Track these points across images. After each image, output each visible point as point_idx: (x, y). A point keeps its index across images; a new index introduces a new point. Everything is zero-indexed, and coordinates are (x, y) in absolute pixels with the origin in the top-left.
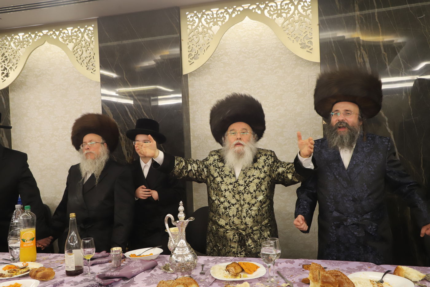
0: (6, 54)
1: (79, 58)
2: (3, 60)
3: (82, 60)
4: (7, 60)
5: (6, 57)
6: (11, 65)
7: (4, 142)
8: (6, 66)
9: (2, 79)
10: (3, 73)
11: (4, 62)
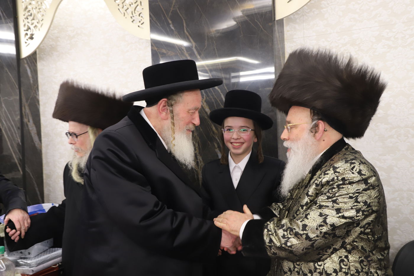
0: (30, 7)
1: (121, 6)
2: (25, 17)
3: (125, 8)
4: (31, 15)
5: (29, 11)
6: (35, 22)
7: (30, 129)
8: (30, 25)
9: (26, 43)
10: (27, 34)
11: (27, 19)
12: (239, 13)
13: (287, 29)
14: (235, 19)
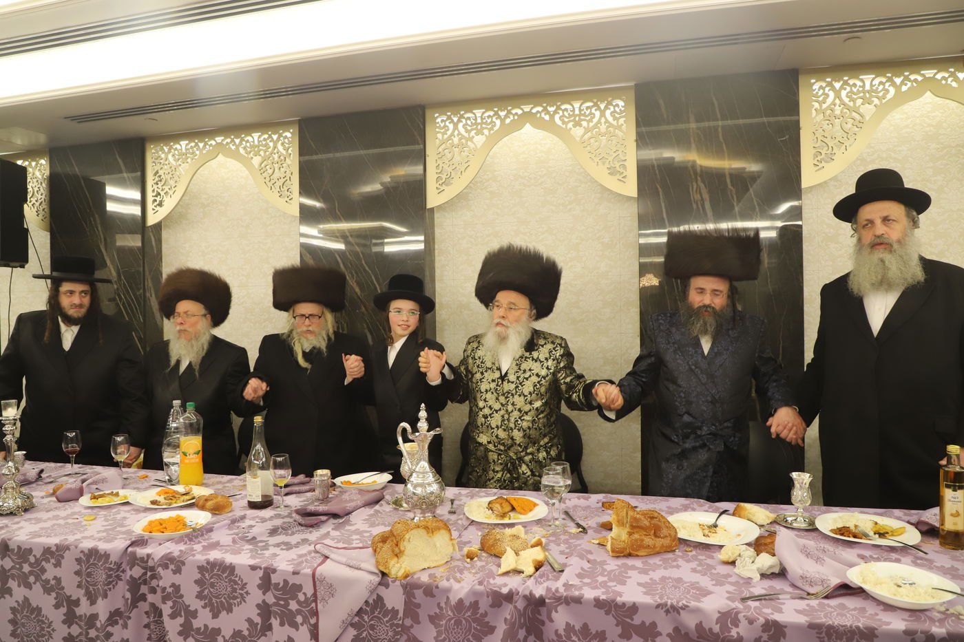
0: (161, 172)
1: (268, 179)
2: (155, 182)
3: (273, 182)
4: (161, 181)
5: (160, 176)
6: (166, 189)
7: (153, 304)
8: (159, 191)
9: (153, 209)
10: (155, 201)
11: (158, 184)
12: (387, 178)
13: (437, 215)
14: (382, 184)
